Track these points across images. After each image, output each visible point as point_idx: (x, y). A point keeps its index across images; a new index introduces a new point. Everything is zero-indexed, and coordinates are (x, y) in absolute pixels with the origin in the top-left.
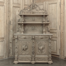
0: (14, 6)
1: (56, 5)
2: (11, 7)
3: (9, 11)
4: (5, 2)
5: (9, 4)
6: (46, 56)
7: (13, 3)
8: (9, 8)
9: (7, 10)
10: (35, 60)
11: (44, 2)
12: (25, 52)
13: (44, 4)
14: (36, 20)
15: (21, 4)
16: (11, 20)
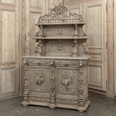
0: (32, 11)
1: (100, 8)
2: (27, 13)
3: (23, 20)
4: (17, 5)
5: (23, 7)
6: (75, 96)
7: (31, 7)
8: (23, 14)
9: (20, 17)
10: (55, 103)
11: (81, 4)
12: (40, 87)
13: (81, 7)
14: (64, 34)
15: (44, 8)
16: (26, 34)
